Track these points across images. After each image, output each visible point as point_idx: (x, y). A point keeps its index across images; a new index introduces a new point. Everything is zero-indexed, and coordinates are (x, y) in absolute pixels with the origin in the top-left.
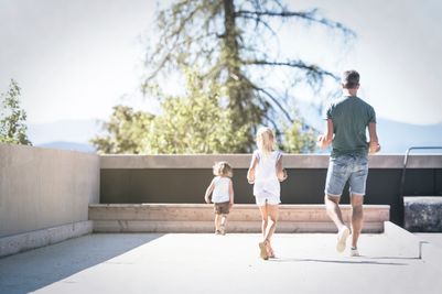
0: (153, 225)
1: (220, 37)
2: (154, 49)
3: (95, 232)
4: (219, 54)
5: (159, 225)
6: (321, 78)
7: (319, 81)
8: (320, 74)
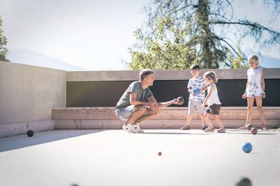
0: (100, 123)
1: (195, 6)
2: (153, 15)
3: (56, 129)
4: (195, 17)
5: (105, 123)
6: (261, 31)
7: (259, 33)
8: (260, 28)
